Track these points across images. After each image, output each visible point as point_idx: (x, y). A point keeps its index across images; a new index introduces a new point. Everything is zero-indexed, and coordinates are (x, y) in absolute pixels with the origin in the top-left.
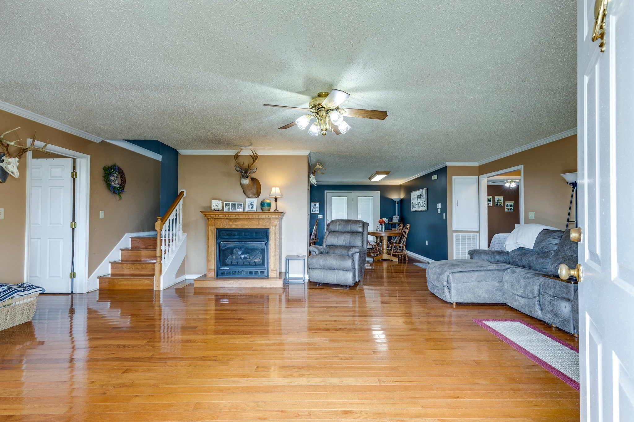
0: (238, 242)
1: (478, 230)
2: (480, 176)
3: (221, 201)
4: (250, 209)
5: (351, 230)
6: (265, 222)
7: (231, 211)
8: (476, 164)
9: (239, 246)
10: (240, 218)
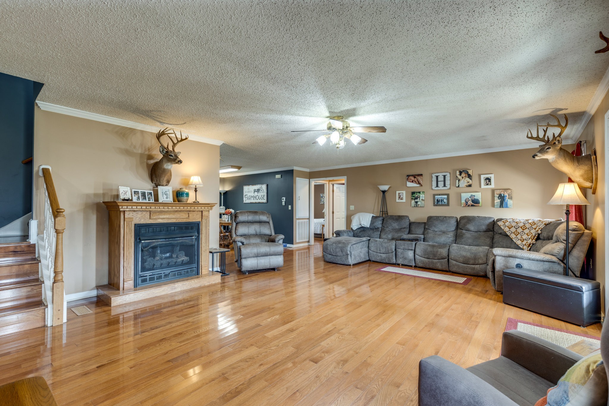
0: (164, 240)
1: (308, 217)
2: (310, 179)
3: (129, 188)
4: (165, 199)
5: (260, 220)
6: (195, 214)
7: (141, 201)
8: (308, 170)
9: (165, 244)
10: (170, 210)
